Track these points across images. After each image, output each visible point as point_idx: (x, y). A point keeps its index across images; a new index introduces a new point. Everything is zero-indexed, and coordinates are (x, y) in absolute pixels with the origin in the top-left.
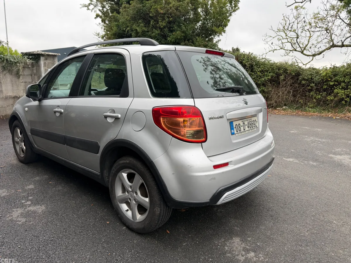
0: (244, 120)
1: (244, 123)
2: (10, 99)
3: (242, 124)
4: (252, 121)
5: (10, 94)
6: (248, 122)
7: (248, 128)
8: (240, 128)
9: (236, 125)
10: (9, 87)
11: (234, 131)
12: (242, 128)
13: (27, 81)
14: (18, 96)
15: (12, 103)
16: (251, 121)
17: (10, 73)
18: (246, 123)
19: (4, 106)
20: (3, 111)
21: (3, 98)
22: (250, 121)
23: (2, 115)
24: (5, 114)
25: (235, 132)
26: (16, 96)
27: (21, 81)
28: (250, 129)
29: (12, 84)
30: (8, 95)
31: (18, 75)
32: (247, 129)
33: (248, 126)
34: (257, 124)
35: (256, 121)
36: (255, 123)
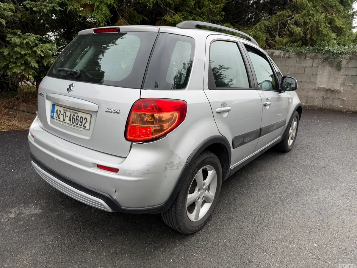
0: (66, 109)
1: (65, 112)
2: (322, 91)
3: (62, 112)
4: (78, 116)
5: (324, 86)
6: (71, 114)
7: (69, 121)
8: (59, 115)
9: (57, 110)
10: (325, 79)
11: (54, 115)
12: (62, 117)
13: (349, 74)
14: (333, 90)
15: (323, 95)
16: (76, 115)
17: (330, 65)
18: (68, 114)
19: (313, 97)
20: (311, 102)
21: (314, 89)
22: (74, 115)
23: (308, 105)
24: (312, 105)
25: (55, 117)
26: (330, 89)
27: (342, 74)
28: (71, 123)
29: (329, 76)
30: (321, 87)
31: (339, 67)
32: (67, 120)
33: (70, 119)
34: (87, 125)
35: (86, 120)
36: (84, 122)
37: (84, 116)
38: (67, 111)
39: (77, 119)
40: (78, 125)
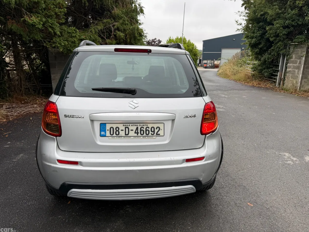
0: (128, 124)
1: (126, 127)
3: (122, 128)
4: (147, 127)
6: (137, 127)
7: (136, 134)
8: (118, 132)
11: (105, 133)
12: (122, 133)
16: (145, 127)
18: (133, 128)
22: (142, 127)
25: (108, 135)
28: (140, 135)
32: (132, 134)
33: (136, 132)
34: (161, 133)
35: (158, 129)
36: (156, 131)
37: (155, 126)
38: (131, 125)
39: (146, 130)
40: (150, 135)
